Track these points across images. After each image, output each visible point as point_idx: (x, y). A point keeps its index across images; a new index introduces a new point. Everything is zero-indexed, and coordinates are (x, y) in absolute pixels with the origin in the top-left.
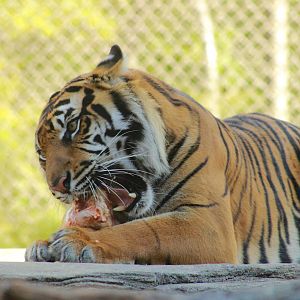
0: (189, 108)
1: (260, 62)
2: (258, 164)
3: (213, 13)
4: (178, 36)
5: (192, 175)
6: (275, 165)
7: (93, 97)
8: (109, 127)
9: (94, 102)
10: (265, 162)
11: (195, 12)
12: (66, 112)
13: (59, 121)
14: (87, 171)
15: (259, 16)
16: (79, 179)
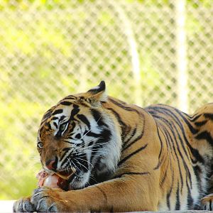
0: (138, 112)
1: (168, 68)
2: (172, 141)
3: (136, 36)
4: (113, 52)
5: (135, 153)
6: (180, 139)
7: (79, 110)
8: (88, 129)
9: (79, 113)
10: (175, 139)
11: (124, 36)
12: (60, 118)
13: (55, 124)
14: (68, 154)
15: (167, 38)
16: (63, 160)
